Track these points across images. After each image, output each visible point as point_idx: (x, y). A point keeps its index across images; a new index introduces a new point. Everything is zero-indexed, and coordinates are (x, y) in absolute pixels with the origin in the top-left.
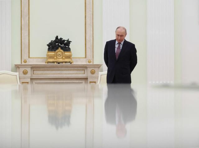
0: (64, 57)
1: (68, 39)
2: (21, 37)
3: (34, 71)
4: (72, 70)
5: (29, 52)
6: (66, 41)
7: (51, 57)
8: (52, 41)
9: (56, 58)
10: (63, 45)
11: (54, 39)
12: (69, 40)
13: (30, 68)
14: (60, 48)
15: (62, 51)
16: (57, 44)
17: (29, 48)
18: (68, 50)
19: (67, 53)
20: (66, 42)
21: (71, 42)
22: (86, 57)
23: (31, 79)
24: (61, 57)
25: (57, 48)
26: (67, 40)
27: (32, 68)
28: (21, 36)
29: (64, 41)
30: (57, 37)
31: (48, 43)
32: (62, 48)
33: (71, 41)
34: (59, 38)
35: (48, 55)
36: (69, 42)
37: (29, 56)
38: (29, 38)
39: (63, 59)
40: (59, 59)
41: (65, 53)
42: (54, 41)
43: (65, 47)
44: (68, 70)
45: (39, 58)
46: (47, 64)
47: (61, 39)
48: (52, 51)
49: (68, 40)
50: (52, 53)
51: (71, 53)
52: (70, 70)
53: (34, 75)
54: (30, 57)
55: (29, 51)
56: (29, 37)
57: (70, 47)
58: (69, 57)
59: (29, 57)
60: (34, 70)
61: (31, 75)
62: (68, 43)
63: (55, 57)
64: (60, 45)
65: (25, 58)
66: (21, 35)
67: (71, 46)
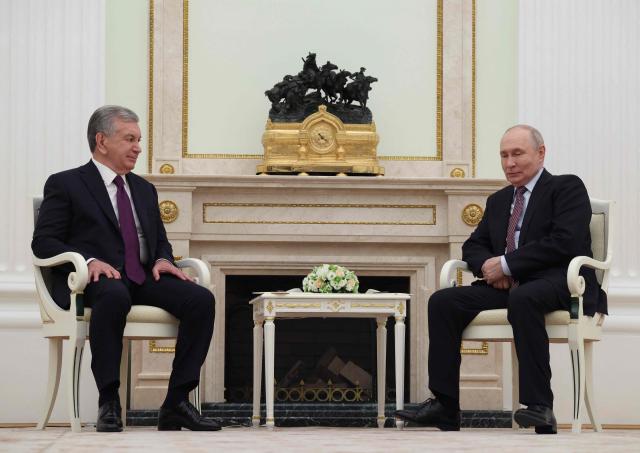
0: (341, 150)
1: (363, 69)
2: (151, 63)
3: (208, 209)
4: (377, 206)
5: (185, 131)
6: (351, 76)
7: (283, 148)
8: (287, 78)
9: (306, 154)
10: (338, 95)
11: (296, 68)
12: (366, 74)
13: (189, 195)
14: (323, 107)
15: (332, 118)
16: (311, 91)
17: (185, 111)
18: (363, 116)
19: (355, 132)
20: (350, 81)
21: (376, 80)
22: (440, 156)
23: (193, 244)
24: (332, 144)
25: (313, 109)
26: (356, 74)
27: (197, 192)
28: (151, 58)
29: (344, 74)
30: (310, 61)
31: (270, 87)
32: (332, 109)
33: (373, 76)
34: (320, 63)
35: (268, 141)
36: (362, 84)
37: (185, 149)
38: (185, 67)
39: (337, 155)
40: (320, 155)
41: (348, 132)
42: (300, 76)
43: (348, 106)
44: (362, 206)
45: (229, 156)
46: (264, 176)
47: (329, 66)
48: (288, 120)
49: (360, 75)
50: (288, 131)
51: (374, 131)
52: (369, 206)
53: (205, 228)
54: (189, 152)
55: (185, 124)
56: (185, 61)
57: (369, 104)
58: (366, 148)
59: (185, 154)
60: (204, 205)
61: (194, 224)
62: (360, 86)
63: (303, 149)
64: (323, 95)
65: (166, 157)
66: (151, 52)
67: (373, 102)
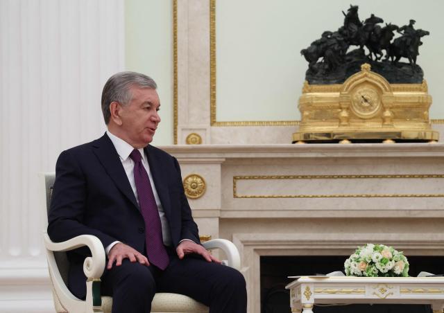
0: (388, 113)
1: (412, 22)
2: (175, 21)
3: (239, 183)
4: (430, 176)
5: (213, 96)
6: (399, 30)
7: (322, 113)
8: (325, 34)
9: (348, 119)
10: (384, 52)
11: (336, 23)
12: (416, 27)
13: (218, 168)
14: (366, 66)
15: (377, 78)
16: (352, 48)
17: (213, 75)
18: (413, 75)
19: (404, 93)
20: (397, 35)
21: (427, 33)
23: (223, 221)
24: (377, 108)
25: (355, 68)
26: (405, 28)
27: (227, 165)
28: (175, 16)
29: (391, 28)
30: (352, 14)
31: (307, 45)
32: (377, 68)
33: (425, 29)
34: (363, 16)
35: (304, 106)
36: (413, 38)
37: (213, 116)
38: (213, 25)
39: (384, 120)
40: (364, 120)
41: (395, 93)
42: (340, 31)
43: (395, 63)
44: (413, 176)
45: (261, 123)
46: (301, 144)
47: (373, 20)
48: (327, 82)
49: (408, 29)
50: (327, 94)
51: (426, 91)
52: (422, 177)
53: (235, 203)
54: (218, 119)
55: (213, 88)
56: (213, 18)
57: (420, 61)
58: (417, 110)
59: (213, 122)
60: (235, 178)
61: (224, 200)
62: (409, 40)
63: (344, 114)
64: (367, 52)
65: (194, 126)
66: (175, 9)
67: (425, 57)
